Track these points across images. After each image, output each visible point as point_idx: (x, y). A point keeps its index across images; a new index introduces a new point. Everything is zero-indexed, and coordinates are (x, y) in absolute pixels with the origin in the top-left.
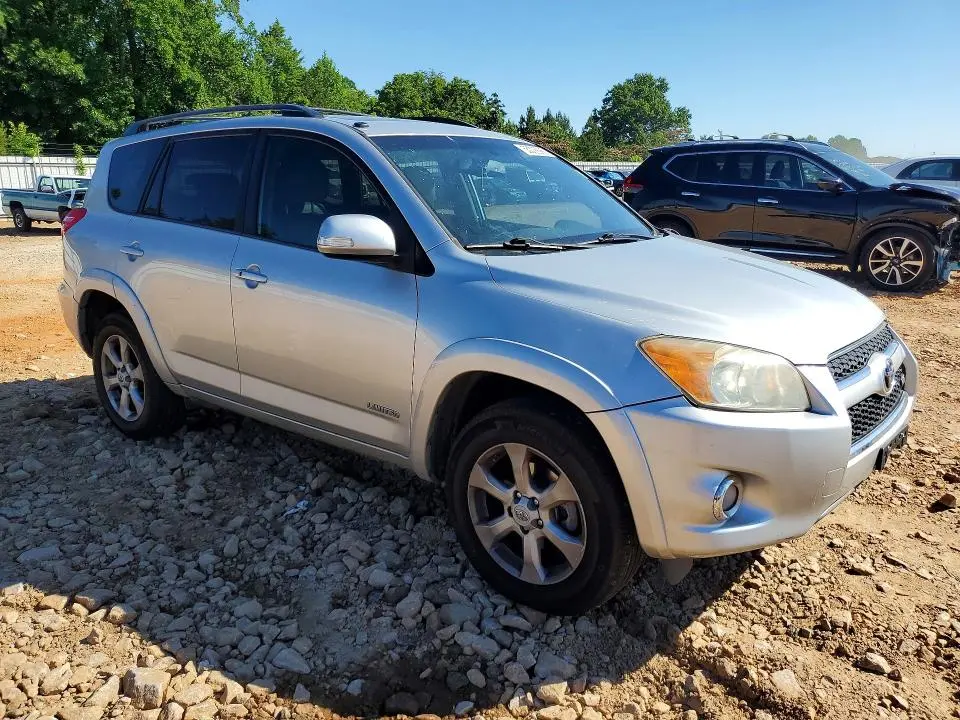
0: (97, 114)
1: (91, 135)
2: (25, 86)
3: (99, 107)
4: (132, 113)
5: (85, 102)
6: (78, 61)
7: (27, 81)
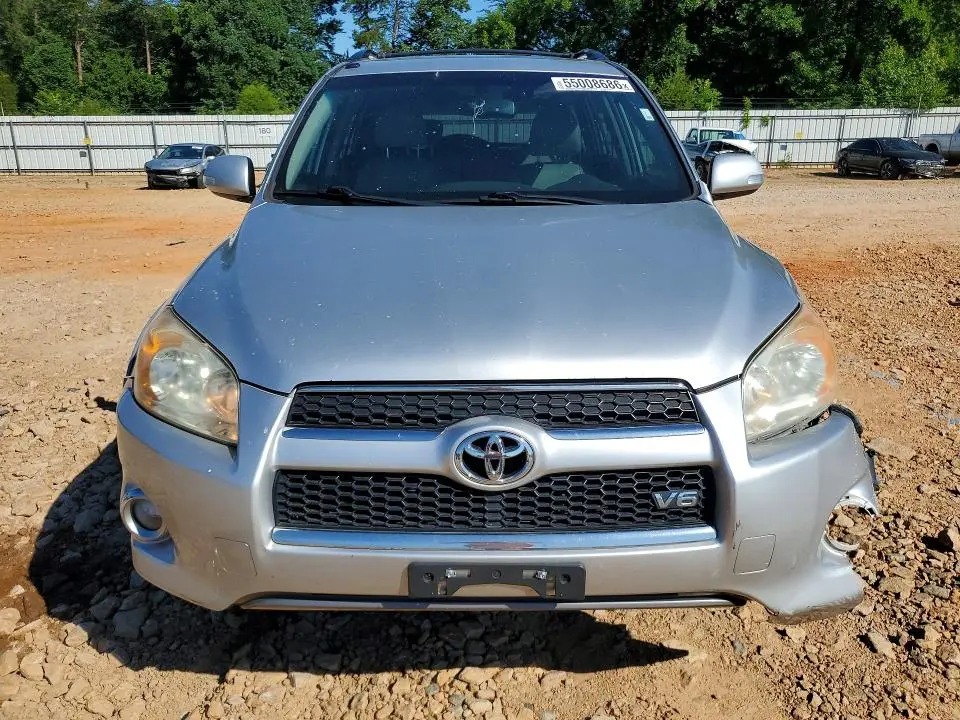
0: (805, 67)
1: (793, 88)
2: (746, 45)
3: (808, 58)
4: (842, 61)
5: (796, 55)
6: (799, 14)
7: (747, 40)
